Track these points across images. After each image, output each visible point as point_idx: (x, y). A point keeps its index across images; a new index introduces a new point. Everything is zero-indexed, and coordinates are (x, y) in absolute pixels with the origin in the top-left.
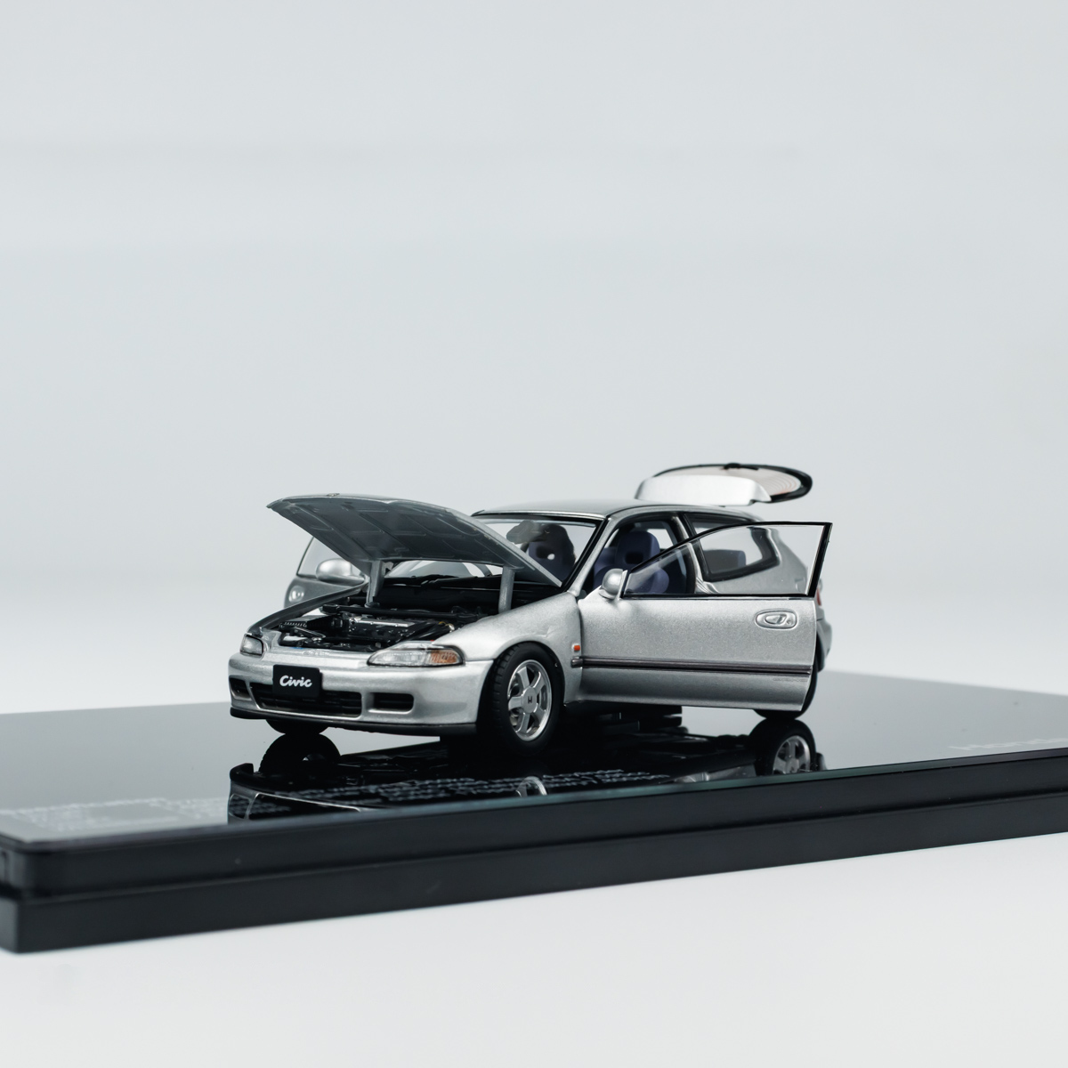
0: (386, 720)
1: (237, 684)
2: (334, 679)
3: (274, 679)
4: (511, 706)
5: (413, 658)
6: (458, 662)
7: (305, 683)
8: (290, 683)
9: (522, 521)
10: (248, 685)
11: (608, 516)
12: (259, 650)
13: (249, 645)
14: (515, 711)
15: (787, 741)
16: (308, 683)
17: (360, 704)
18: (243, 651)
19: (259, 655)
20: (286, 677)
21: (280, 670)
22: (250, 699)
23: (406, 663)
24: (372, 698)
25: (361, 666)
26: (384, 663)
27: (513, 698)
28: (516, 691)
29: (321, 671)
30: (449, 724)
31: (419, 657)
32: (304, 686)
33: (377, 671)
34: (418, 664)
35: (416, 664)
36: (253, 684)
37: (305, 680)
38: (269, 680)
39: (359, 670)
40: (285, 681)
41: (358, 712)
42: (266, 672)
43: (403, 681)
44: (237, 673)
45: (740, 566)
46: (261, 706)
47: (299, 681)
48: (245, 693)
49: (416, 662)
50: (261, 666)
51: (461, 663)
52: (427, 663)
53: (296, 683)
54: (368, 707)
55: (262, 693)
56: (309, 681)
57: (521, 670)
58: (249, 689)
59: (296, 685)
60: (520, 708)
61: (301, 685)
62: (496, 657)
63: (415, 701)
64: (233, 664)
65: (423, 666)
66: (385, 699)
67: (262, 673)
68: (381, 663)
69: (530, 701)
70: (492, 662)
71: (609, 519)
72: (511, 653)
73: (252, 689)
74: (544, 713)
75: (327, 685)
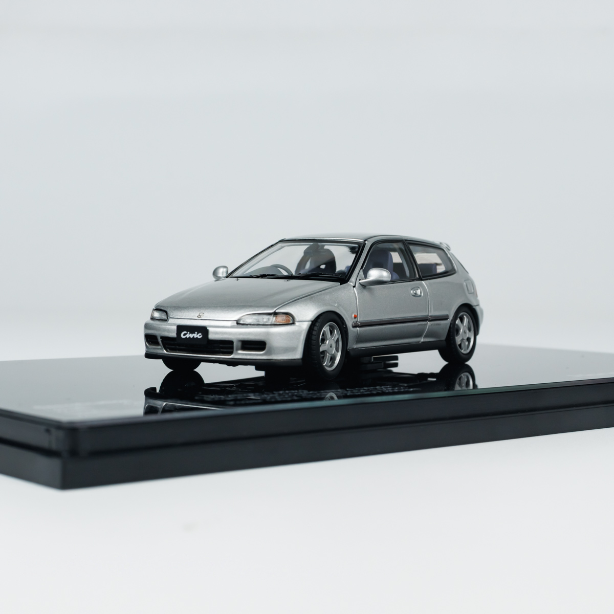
0: (248, 357)
1: (150, 339)
2: (216, 333)
3: (177, 334)
4: (321, 350)
5: (265, 320)
6: (291, 322)
7: (198, 336)
8: (188, 336)
9: (312, 244)
10: (159, 338)
11: (365, 241)
12: (164, 317)
13: (157, 315)
14: (323, 352)
15: (462, 375)
16: (200, 336)
17: (232, 348)
18: (153, 319)
19: (166, 320)
20: (185, 332)
21: (180, 328)
22: (160, 347)
23: (261, 323)
24: (240, 344)
25: (233, 324)
26: (247, 323)
27: (323, 345)
28: (323, 341)
29: (208, 328)
30: (287, 360)
31: (269, 319)
32: (197, 338)
33: (243, 328)
34: (268, 324)
35: (266, 324)
36: (163, 338)
37: (197, 334)
38: (174, 335)
39: (232, 327)
40: (185, 335)
41: (231, 353)
42: (172, 330)
43: (260, 334)
44: (150, 332)
45: (434, 273)
46: (167, 351)
47: (193, 335)
48: (157, 343)
49: (267, 322)
50: (168, 327)
51: (293, 323)
52: (273, 323)
53: (191, 336)
54: (237, 350)
55: (168, 342)
56: (200, 334)
57: (326, 329)
58: (160, 340)
59: (192, 337)
60: (326, 351)
61: (195, 337)
62: (313, 320)
63: (267, 346)
64: (147, 326)
65: (271, 325)
66: (248, 345)
67: (169, 331)
68: (245, 323)
69: (331, 347)
70: (310, 323)
71: (366, 242)
72: (321, 317)
73: (162, 341)
74: (337, 354)
75: (211, 336)
